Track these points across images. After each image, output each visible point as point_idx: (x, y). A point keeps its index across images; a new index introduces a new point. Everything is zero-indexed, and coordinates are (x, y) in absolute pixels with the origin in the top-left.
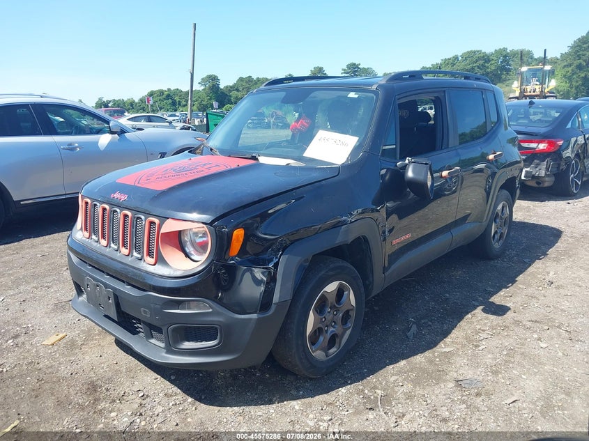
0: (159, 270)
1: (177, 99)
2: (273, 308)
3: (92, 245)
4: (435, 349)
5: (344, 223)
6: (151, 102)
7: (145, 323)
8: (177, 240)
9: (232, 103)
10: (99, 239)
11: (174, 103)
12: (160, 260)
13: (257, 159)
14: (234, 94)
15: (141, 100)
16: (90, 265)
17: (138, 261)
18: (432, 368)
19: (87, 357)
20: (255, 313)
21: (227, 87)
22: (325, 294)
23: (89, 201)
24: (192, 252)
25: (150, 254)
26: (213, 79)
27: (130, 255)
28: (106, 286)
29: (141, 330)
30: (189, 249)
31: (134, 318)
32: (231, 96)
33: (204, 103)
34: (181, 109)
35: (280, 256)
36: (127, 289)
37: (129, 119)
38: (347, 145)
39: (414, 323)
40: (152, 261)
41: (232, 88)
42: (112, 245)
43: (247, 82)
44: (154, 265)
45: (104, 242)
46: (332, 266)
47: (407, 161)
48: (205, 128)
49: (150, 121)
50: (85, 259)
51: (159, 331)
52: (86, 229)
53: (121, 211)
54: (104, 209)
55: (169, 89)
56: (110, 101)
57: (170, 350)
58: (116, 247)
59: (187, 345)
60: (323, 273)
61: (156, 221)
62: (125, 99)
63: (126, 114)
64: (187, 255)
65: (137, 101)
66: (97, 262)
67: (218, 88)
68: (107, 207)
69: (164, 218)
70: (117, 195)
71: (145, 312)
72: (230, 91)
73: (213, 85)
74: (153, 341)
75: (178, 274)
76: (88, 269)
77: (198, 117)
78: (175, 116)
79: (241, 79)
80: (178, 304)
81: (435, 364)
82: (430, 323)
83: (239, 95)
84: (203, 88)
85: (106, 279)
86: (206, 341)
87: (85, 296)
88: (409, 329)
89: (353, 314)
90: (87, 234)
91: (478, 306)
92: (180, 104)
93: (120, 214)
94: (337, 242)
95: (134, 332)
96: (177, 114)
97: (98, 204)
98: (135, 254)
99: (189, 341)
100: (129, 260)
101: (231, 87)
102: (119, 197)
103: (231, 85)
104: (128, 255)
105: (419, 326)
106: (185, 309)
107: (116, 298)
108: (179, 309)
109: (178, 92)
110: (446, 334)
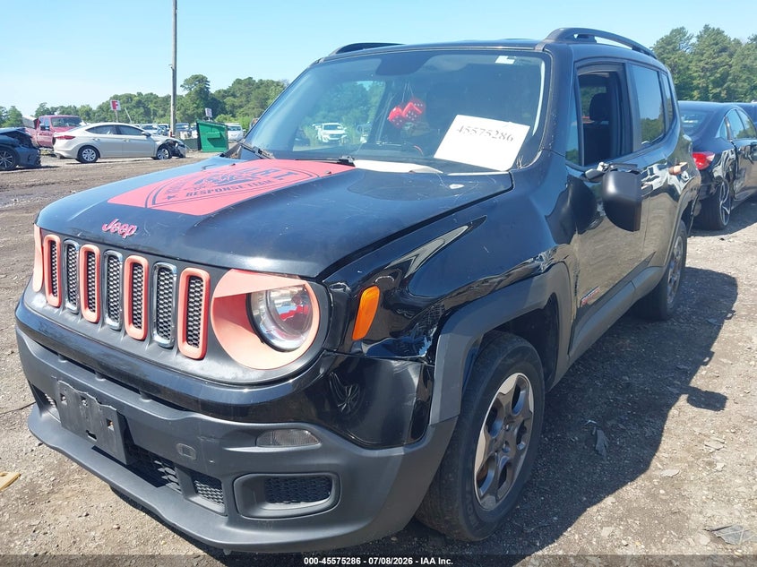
0: (212, 369)
1: (151, 106)
2: (430, 432)
3: (66, 320)
4: (648, 472)
5: (536, 272)
6: (119, 108)
7: (181, 468)
8: (243, 310)
9: (226, 113)
10: (79, 309)
11: (147, 113)
12: (213, 349)
13: (352, 165)
14: (229, 100)
15: (101, 107)
16: (65, 358)
17: (164, 352)
18: (659, 508)
19: (62, 518)
20: (399, 444)
21: (219, 91)
22: (501, 398)
23: (56, 238)
24: (274, 333)
25: (190, 337)
26: (201, 81)
27: (148, 340)
28: (102, 399)
29: (172, 478)
30: (268, 327)
31: (159, 459)
32: (225, 104)
33: (189, 112)
34: (158, 121)
35: (436, 336)
36: (144, 405)
37: (88, 130)
38: (512, 139)
39: (598, 428)
40: (197, 352)
41: (226, 93)
42: (109, 321)
43: (246, 85)
44: (201, 359)
45: (91, 315)
46: (510, 348)
47: (600, 169)
48: (196, 144)
49: (119, 133)
50: (54, 345)
51: (215, 483)
52: (52, 291)
53: (125, 257)
54: (89, 254)
55: (140, 94)
56: (56, 109)
57: (235, 518)
58: (116, 324)
59: (272, 509)
60: (499, 361)
61: (203, 274)
62: (78, 106)
63: (82, 123)
64: (264, 339)
65: (94, 108)
66: (78, 353)
67: (207, 93)
68: (95, 248)
69: (219, 270)
70: (114, 226)
71: (185, 450)
72: (224, 97)
73: (201, 89)
74: (198, 499)
75: (254, 377)
76: (59, 365)
77: (183, 130)
78: (151, 128)
79: (238, 82)
80: (253, 436)
81: (662, 500)
82: (621, 426)
83: (237, 102)
84: (187, 92)
85: (99, 384)
86: (307, 501)
87: (54, 409)
88: (595, 438)
89: (529, 425)
90: (55, 300)
91: (679, 395)
92: (155, 114)
93: (123, 263)
94: (527, 305)
95: (157, 481)
96: (155, 126)
97: (76, 244)
98: (158, 338)
99: (273, 501)
100: (145, 350)
101: (225, 91)
102: (122, 230)
103: (225, 89)
104: (143, 340)
105: (608, 432)
106: (268, 445)
107: (123, 421)
108: (256, 445)
109: (152, 97)
110: (654, 444)
